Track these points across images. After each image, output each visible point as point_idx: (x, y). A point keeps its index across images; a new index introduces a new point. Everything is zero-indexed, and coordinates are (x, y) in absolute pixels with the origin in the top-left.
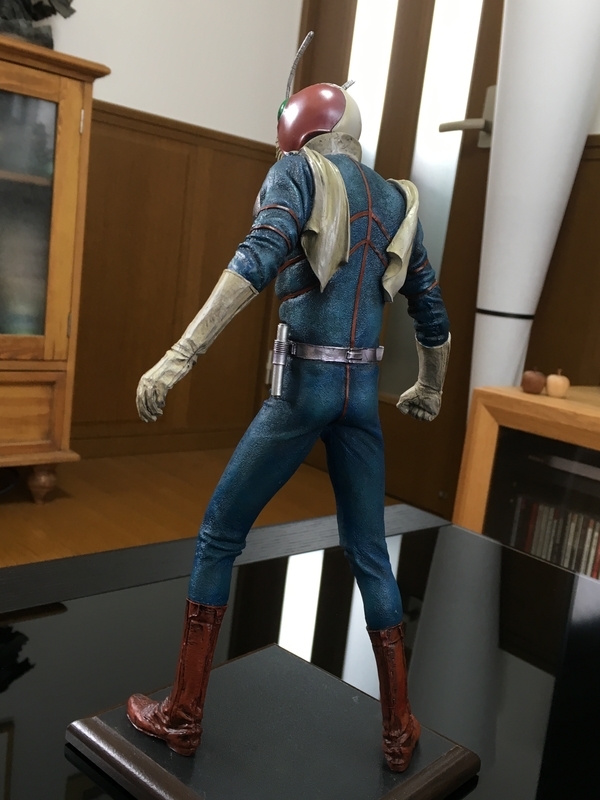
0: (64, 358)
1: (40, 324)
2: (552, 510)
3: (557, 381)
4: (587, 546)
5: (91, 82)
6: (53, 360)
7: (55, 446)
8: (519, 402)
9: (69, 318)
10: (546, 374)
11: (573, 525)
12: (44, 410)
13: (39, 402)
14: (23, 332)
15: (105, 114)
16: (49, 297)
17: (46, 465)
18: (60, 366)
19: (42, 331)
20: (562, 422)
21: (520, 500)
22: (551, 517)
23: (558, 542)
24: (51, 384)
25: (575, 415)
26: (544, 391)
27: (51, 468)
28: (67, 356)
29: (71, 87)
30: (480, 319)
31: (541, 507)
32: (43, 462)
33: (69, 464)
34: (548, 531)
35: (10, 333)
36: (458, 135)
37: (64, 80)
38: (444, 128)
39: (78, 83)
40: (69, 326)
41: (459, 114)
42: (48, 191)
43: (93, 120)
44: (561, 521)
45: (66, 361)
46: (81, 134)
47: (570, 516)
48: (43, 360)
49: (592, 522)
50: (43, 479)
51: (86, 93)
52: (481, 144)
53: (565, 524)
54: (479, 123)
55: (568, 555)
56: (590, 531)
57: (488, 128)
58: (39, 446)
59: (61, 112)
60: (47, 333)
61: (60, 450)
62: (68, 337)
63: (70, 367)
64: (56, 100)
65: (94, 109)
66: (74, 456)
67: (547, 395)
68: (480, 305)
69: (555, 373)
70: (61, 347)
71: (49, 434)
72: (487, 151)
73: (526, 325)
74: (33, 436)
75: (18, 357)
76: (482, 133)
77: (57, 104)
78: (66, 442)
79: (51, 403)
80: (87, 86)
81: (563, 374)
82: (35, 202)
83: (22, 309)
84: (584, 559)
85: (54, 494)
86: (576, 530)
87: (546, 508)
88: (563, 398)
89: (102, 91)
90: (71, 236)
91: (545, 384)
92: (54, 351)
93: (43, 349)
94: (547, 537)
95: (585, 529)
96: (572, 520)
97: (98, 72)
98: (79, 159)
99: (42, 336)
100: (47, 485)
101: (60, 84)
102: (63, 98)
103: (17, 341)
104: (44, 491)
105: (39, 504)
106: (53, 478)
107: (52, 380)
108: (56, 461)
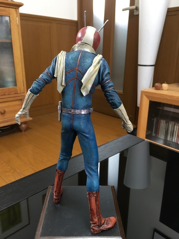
0: (23, 92)
1: (15, 83)
2: (165, 121)
3: (165, 86)
4: (175, 130)
5: (18, 9)
6: (20, 93)
8: (155, 94)
9: (23, 80)
10: (162, 83)
11: (171, 125)
13: (19, 105)
14: (10, 86)
15: (24, 17)
16: (16, 75)
17: (23, 122)
19: (16, 85)
20: (169, 98)
21: (155, 119)
22: (164, 123)
23: (167, 130)
24: (21, 100)
25: (172, 96)
26: (161, 89)
27: (25, 123)
29: (13, 11)
30: (139, 67)
31: (161, 121)
33: (30, 121)
34: (164, 127)
35: (7, 87)
36: (128, 12)
37: (10, 9)
38: (124, 10)
39: (15, 9)
40: (23, 83)
41: (127, 5)
42: (11, 44)
43: (21, 19)
44: (167, 124)
45: (24, 93)
46: (18, 25)
47: (170, 123)
48: (18, 93)
49: (176, 124)
50: (23, 126)
51: (17, 12)
52: (135, 13)
54: (134, 7)
55: (170, 133)
56: (176, 126)
57: (137, 9)
59: (11, 19)
60: (17, 85)
62: (24, 86)
64: (9, 16)
65: (20, 16)
66: (31, 119)
68: (139, 63)
69: (164, 83)
70: (22, 89)
72: (138, 15)
73: (153, 68)
75: (10, 94)
76: (135, 10)
77: (9, 17)
80: (17, 9)
81: (167, 83)
82: (8, 47)
83: (9, 79)
84: (174, 134)
85: (27, 129)
86: (172, 126)
87: (163, 121)
88: (167, 90)
89: (22, 10)
90: (20, 56)
91: (162, 87)
92: (20, 90)
93: (17, 90)
94: (164, 129)
95: (174, 126)
96: (170, 124)
97: (20, 5)
98: (18, 32)
99: (16, 87)
100: (25, 127)
101: (9, 10)
102: (11, 15)
103: (10, 89)
104: (24, 129)
105: (23, 132)
106: (26, 125)
107: (21, 98)
108: (26, 121)
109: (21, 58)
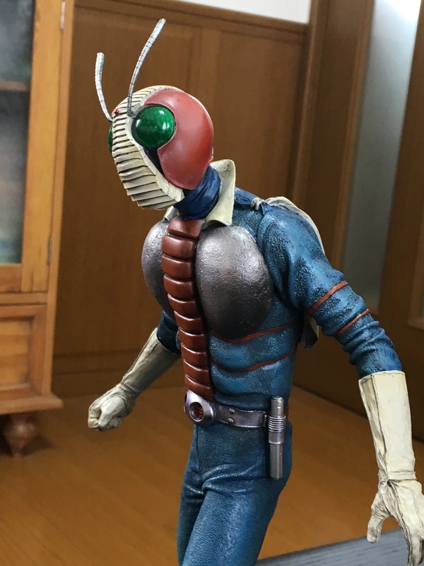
0: (44, 288)
6: (31, 292)
7: (34, 391)
9: (49, 244)
12: (21, 349)
13: (16, 339)
16: (27, 218)
17: (24, 413)
18: (41, 298)
19: (18, 259)
24: (29, 319)
27: (31, 417)
28: (47, 287)
32: (21, 411)
33: (53, 412)
40: (49, 252)
42: (25, 99)
45: (46, 292)
46: (62, 31)
48: (20, 292)
50: (21, 429)
58: (16, 391)
59: (39, 6)
60: (24, 259)
61: (39, 394)
62: (48, 263)
63: (51, 298)
66: (56, 402)
70: (40, 276)
71: (27, 377)
74: (10, 379)
78: (46, 385)
79: (30, 341)
85: (37, 443)
92: (32, 281)
93: (20, 279)
99: (17, 265)
100: (26, 435)
104: (21, 444)
105: (17, 456)
106: (32, 427)
107: (30, 313)
108: (34, 408)
109: (56, 157)
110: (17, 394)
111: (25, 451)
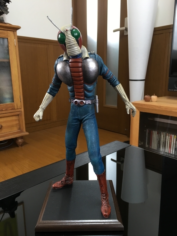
0: (20, 108)
1: (12, 99)
2: (156, 132)
3: (154, 97)
4: (167, 141)
5: (16, 31)
6: (17, 109)
7: (22, 131)
8: (144, 105)
9: (20, 97)
10: (151, 96)
11: (163, 135)
12: (17, 122)
13: (16, 120)
14: (8, 102)
15: (21, 40)
16: (14, 92)
17: (20, 137)
18: (20, 110)
19: (13, 101)
20: (157, 109)
21: (147, 130)
22: (156, 134)
23: (159, 140)
24: (18, 115)
25: (160, 107)
26: (151, 100)
27: (22, 137)
29: (11, 33)
30: (130, 82)
31: (153, 132)
32: (19, 136)
33: (26, 136)
34: (156, 138)
35: (4, 103)
36: (119, 32)
37: (8, 31)
38: (115, 31)
39: (13, 32)
40: (20, 99)
41: (118, 26)
42: (9, 63)
43: (18, 41)
44: (159, 134)
45: (21, 108)
46: (15, 46)
47: (161, 133)
48: (15, 109)
49: (167, 134)
50: (20, 141)
51: (15, 34)
52: (125, 34)
53: (160, 135)
54: (124, 28)
55: (162, 143)
56: (167, 136)
57: (126, 29)
58: (17, 132)
59: (9, 41)
60: (14, 101)
61: (23, 132)
62: (21, 102)
63: (23, 110)
64: (7, 37)
65: (18, 38)
66: (27, 133)
67: (152, 101)
68: (130, 78)
69: (153, 95)
70: (19, 104)
71: (20, 129)
72: (127, 35)
73: (143, 82)
74: (15, 129)
75: (7, 109)
76: (125, 31)
77: (7, 38)
78: (24, 130)
79: (19, 120)
80: (15, 32)
81: (155, 95)
82: (6, 66)
83: (7, 96)
84: (167, 144)
85: (24, 143)
86: (164, 137)
87: (155, 132)
88: (156, 102)
89: (19, 33)
91: (151, 98)
92: (17, 106)
93: (14, 106)
94: (156, 139)
95: (166, 136)
96: (162, 134)
97: (18, 28)
98: (16, 53)
99: (13, 103)
100: (21, 142)
101: (7, 33)
102: (9, 37)
103: (7, 105)
104: (21, 144)
105: (20, 147)
106: (22, 140)
107: (18, 114)
108: (22, 135)
110: (17, 133)
111: (22, 145)
